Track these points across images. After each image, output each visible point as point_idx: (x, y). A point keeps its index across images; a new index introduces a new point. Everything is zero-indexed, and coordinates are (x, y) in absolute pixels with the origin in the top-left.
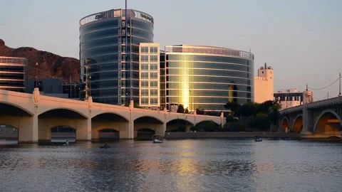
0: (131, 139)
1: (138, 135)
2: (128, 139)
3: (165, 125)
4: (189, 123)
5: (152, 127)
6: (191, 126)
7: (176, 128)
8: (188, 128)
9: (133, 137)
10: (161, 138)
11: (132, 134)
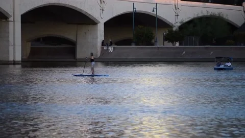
0: (15, 63)
1: (34, 52)
2: (8, 63)
3: (101, 28)
4: (162, 24)
5: (68, 33)
6: (166, 32)
7: (130, 35)
8: (160, 35)
9: (18, 58)
10: (89, 61)
11: (16, 53)
